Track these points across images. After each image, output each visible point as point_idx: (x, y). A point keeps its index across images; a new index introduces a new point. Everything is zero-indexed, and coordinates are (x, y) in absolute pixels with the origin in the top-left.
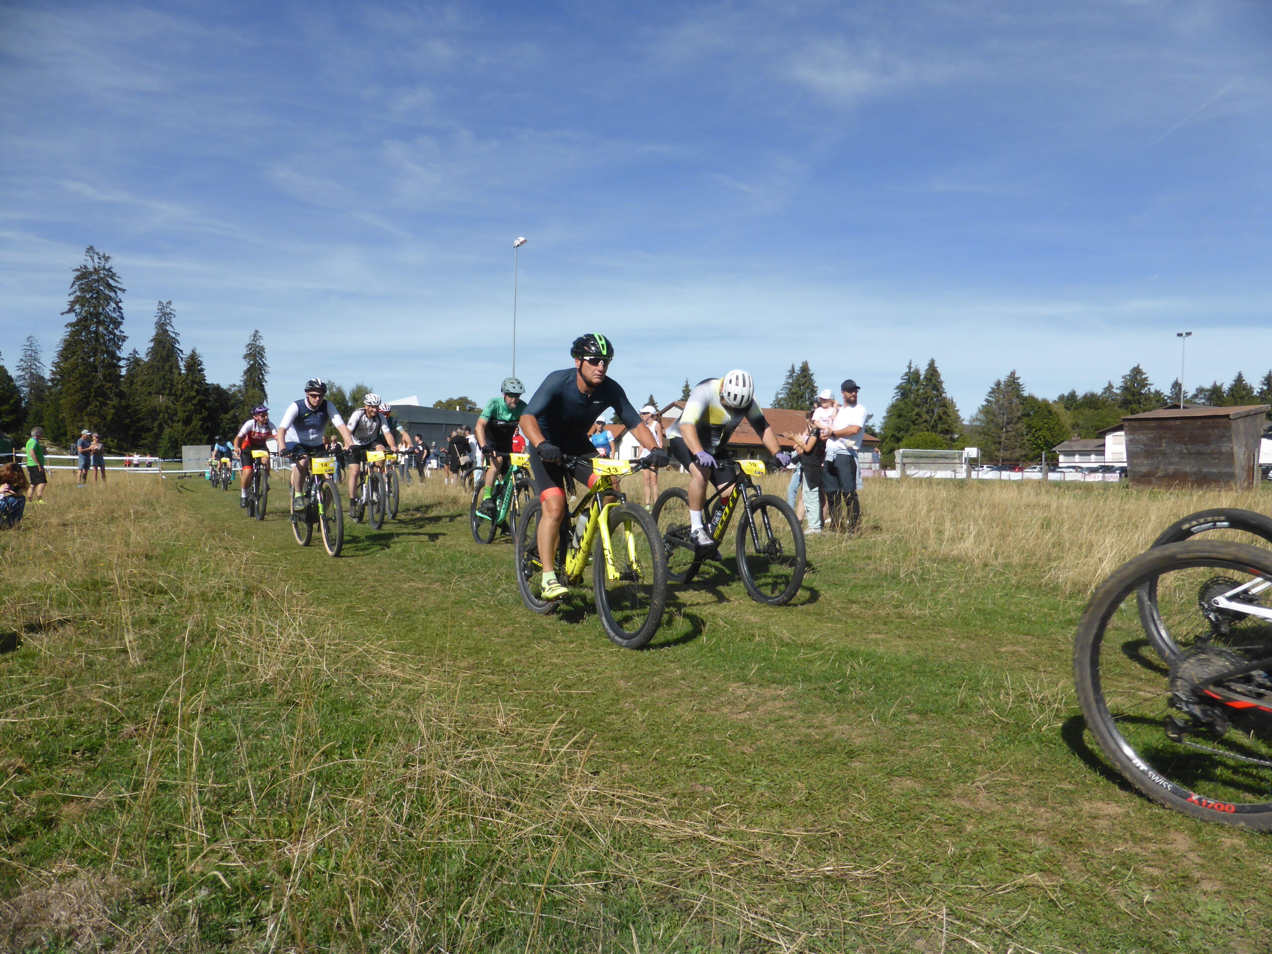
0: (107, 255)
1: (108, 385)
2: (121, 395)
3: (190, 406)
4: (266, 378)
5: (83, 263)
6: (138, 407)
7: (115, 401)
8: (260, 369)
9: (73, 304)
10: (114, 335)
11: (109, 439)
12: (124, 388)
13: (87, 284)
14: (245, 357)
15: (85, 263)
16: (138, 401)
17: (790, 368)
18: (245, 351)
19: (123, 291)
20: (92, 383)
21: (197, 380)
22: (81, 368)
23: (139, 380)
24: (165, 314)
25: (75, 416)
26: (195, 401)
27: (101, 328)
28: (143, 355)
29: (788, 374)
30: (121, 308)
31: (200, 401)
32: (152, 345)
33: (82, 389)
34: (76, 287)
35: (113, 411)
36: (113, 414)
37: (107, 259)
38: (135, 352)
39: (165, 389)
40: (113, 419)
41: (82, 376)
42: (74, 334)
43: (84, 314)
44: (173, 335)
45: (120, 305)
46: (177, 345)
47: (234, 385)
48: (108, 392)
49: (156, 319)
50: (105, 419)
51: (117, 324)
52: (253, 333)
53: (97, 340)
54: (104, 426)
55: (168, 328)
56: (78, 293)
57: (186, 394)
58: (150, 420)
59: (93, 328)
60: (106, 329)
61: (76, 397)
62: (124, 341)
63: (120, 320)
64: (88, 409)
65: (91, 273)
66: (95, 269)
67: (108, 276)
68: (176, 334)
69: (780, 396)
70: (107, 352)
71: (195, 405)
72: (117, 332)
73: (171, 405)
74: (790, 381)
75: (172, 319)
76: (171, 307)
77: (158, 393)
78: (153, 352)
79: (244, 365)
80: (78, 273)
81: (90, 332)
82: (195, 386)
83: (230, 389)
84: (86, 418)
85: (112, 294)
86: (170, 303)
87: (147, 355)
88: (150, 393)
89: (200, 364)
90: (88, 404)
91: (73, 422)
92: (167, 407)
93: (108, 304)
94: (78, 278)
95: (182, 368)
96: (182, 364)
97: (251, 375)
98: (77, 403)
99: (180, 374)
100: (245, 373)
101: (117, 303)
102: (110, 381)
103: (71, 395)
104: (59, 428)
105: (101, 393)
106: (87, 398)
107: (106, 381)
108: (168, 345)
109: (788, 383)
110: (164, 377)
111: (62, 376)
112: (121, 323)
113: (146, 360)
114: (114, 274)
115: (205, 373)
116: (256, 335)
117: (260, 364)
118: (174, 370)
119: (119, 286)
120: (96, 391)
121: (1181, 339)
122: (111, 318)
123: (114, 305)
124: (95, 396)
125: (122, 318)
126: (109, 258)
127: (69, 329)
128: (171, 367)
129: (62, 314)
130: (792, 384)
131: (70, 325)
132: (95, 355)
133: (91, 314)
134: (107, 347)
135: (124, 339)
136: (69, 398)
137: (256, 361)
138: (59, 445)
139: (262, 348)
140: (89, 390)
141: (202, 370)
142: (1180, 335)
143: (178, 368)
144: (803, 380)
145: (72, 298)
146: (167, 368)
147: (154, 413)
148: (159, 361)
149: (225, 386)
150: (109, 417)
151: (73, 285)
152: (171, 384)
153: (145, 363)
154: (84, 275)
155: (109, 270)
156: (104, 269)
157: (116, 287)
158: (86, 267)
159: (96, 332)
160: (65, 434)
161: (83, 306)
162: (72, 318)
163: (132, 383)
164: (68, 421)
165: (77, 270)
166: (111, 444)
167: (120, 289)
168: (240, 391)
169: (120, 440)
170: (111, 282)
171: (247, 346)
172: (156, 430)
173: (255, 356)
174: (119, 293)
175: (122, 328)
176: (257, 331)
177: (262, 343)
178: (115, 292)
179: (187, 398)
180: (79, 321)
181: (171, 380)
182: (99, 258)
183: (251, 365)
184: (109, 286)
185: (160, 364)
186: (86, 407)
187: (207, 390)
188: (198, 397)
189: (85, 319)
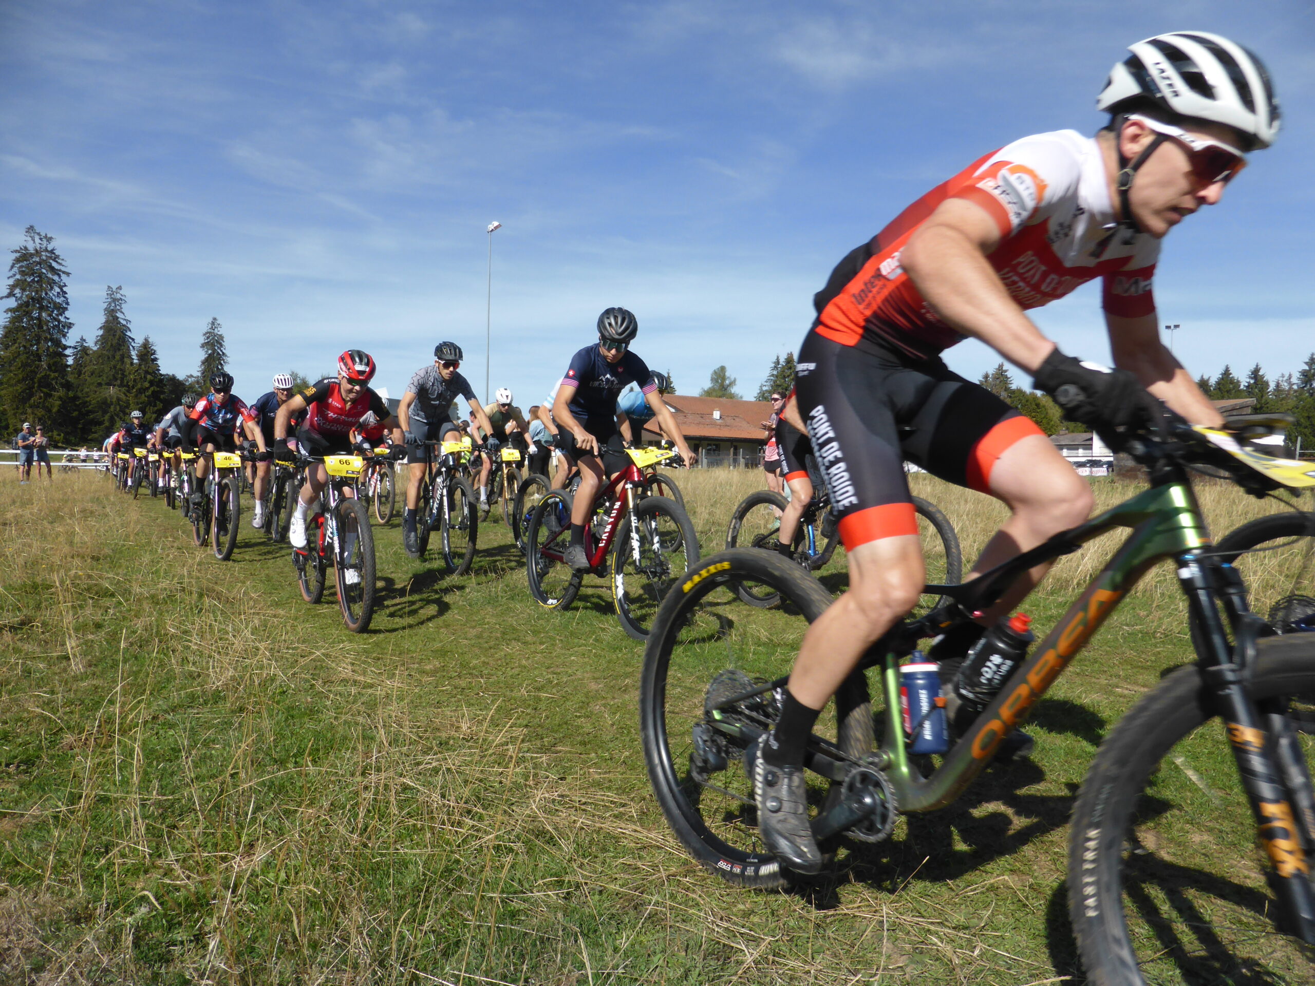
0: (49, 236)
1: (53, 375)
2: (68, 386)
3: (143, 398)
6: (88, 399)
7: (61, 392)
8: (219, 359)
9: (12, 287)
10: (59, 321)
11: (55, 433)
12: (71, 378)
13: (27, 266)
14: (203, 346)
15: (24, 244)
16: (87, 393)
17: (774, 359)
18: (202, 340)
19: (68, 274)
20: (36, 373)
21: (150, 370)
22: (23, 357)
23: (87, 370)
24: (114, 300)
25: (18, 408)
26: (149, 393)
27: (44, 314)
28: (91, 343)
29: (773, 365)
30: (66, 293)
31: (153, 392)
32: (101, 332)
33: (24, 379)
34: (15, 269)
35: (59, 402)
36: (59, 406)
37: (49, 240)
38: (83, 340)
39: (116, 379)
40: (59, 411)
41: (24, 365)
42: (13, 321)
43: (25, 299)
44: (124, 323)
45: (65, 289)
46: (128, 333)
47: (191, 376)
48: (54, 382)
49: (105, 305)
50: (50, 411)
51: (62, 309)
52: (210, 320)
53: (40, 326)
54: (49, 418)
55: (119, 315)
56: (18, 277)
57: (139, 386)
58: (100, 413)
59: (35, 314)
60: (50, 315)
61: (19, 388)
62: (69, 327)
63: (64, 305)
64: (32, 401)
65: (32, 255)
66: (36, 250)
67: (51, 258)
68: (127, 321)
69: (764, 388)
70: (51, 340)
71: (148, 397)
72: (62, 319)
73: (123, 397)
74: (775, 373)
75: (123, 306)
76: (121, 292)
77: (109, 384)
78: (103, 340)
79: (202, 355)
80: (18, 255)
81: (32, 319)
82: (149, 377)
83: (187, 380)
84: (29, 411)
85: (56, 278)
86: (120, 288)
87: (96, 343)
88: (100, 384)
89: (154, 354)
90: (31, 395)
91: (15, 414)
92: (119, 399)
93: (52, 288)
94: (18, 260)
95: (135, 357)
96: (134, 354)
97: (209, 365)
98: (20, 395)
99: (132, 364)
100: (203, 363)
101: (61, 288)
102: (55, 371)
103: (12, 386)
105: (45, 383)
106: (31, 388)
107: (51, 371)
108: (118, 333)
109: (773, 375)
110: (115, 367)
112: (66, 309)
113: (95, 348)
114: (58, 257)
115: (159, 362)
116: (214, 323)
117: (218, 354)
118: (126, 360)
119: (63, 269)
120: (39, 382)
121: (1169, 331)
122: (55, 303)
123: (58, 290)
124: (39, 386)
125: (67, 304)
126: (51, 238)
127: (9, 315)
128: (122, 357)
130: (777, 377)
131: (10, 310)
132: (38, 343)
133: (33, 298)
134: (52, 335)
135: (70, 326)
136: (11, 389)
137: (214, 351)
139: (221, 337)
140: (32, 379)
141: (156, 359)
142: (1168, 327)
143: (130, 357)
144: (788, 372)
145: (11, 282)
146: (118, 357)
147: (105, 405)
148: (108, 350)
149: (181, 376)
150: (55, 410)
151: (12, 267)
152: (123, 374)
153: (94, 352)
154: (24, 256)
155: (52, 252)
156: (46, 250)
157: (60, 270)
158: (26, 248)
159: (39, 318)
160: (7, 428)
161: (23, 290)
162: (12, 303)
163: (80, 373)
164: (10, 413)
165: (16, 251)
166: (58, 438)
167: (64, 272)
168: (198, 382)
169: (66, 434)
170: (54, 264)
171: (204, 335)
172: (107, 424)
173: (213, 345)
174: (63, 276)
175: (67, 314)
176: (215, 319)
177: (221, 331)
178: (59, 276)
179: (140, 389)
180: (20, 307)
181: (123, 371)
182: (41, 239)
183: (210, 355)
184: (52, 269)
185: (110, 354)
186: (30, 399)
187: (161, 381)
188: (152, 389)
189: (27, 304)
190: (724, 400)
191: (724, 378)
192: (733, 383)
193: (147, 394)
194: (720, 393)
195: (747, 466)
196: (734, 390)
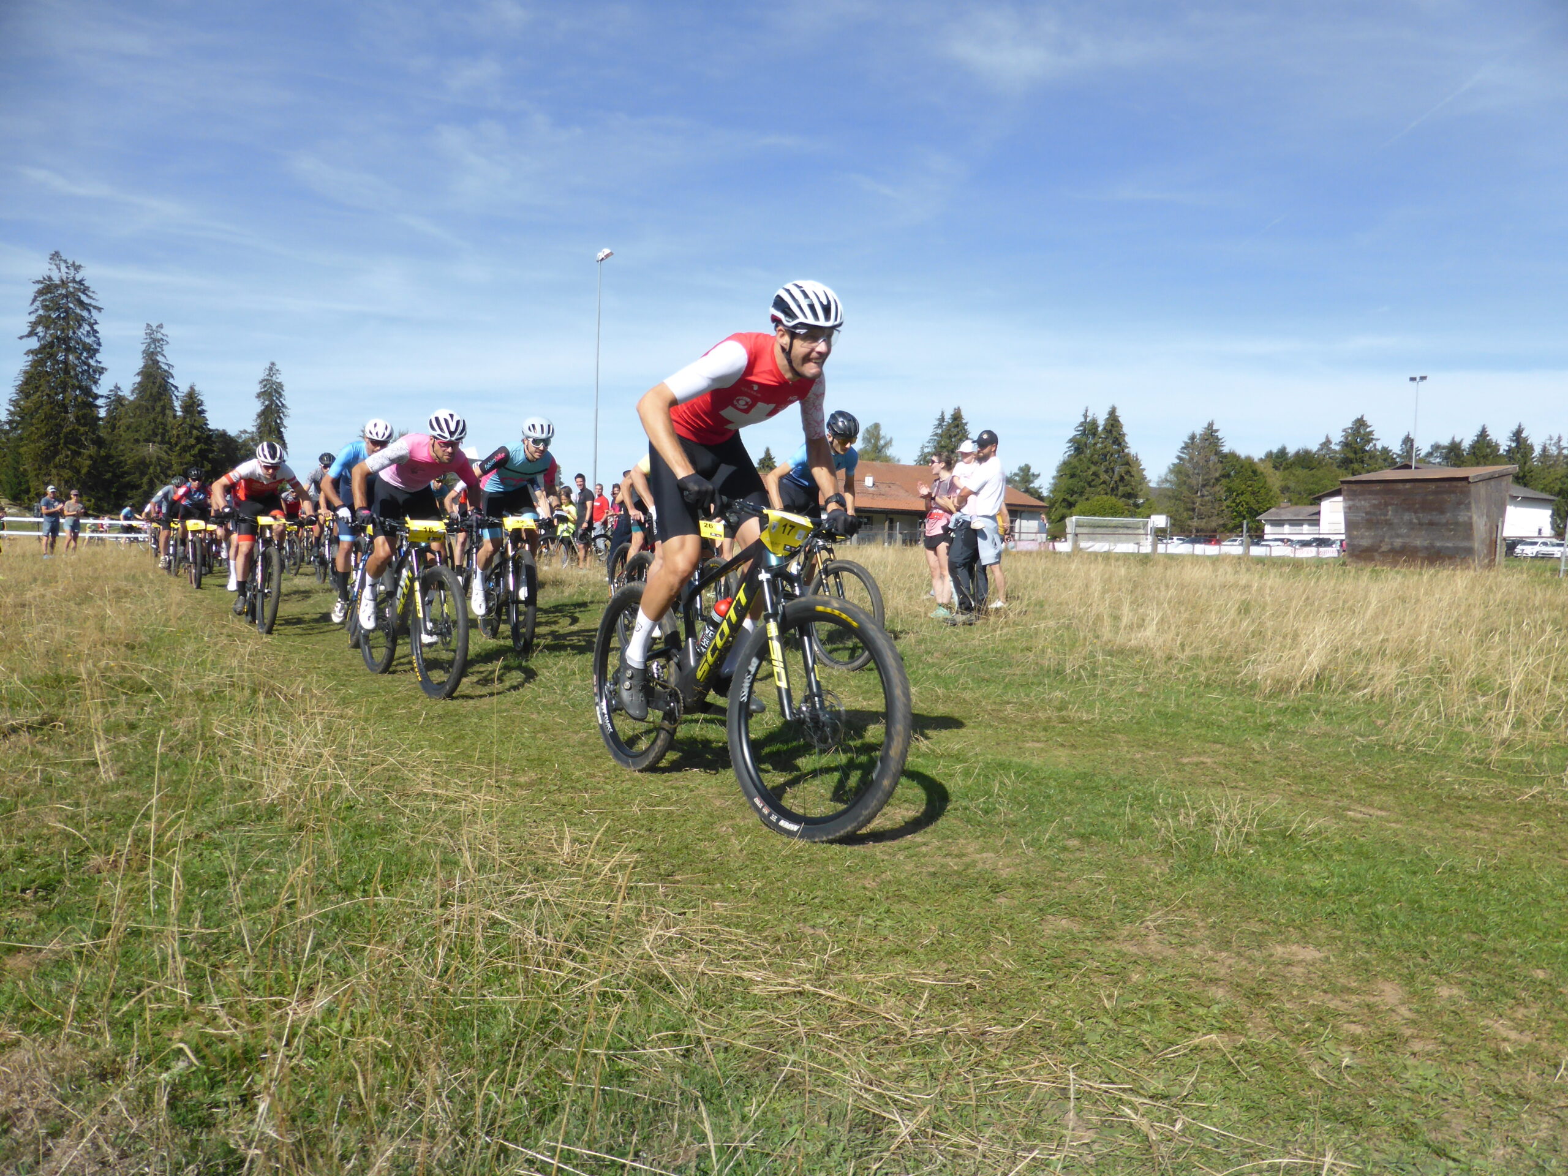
0: (77, 264)
1: (82, 429)
2: (99, 442)
3: (188, 457)
4: (285, 423)
5: (46, 273)
6: (122, 458)
7: (92, 450)
8: (278, 412)
9: (34, 325)
10: (89, 365)
12: (103, 433)
13: (52, 300)
14: (259, 396)
15: (48, 273)
16: (122, 451)
17: (938, 416)
18: (258, 389)
19: (99, 309)
20: (62, 427)
21: (197, 424)
22: (47, 408)
23: (122, 423)
24: (155, 341)
25: (40, 469)
26: (195, 451)
27: (71, 357)
28: (127, 392)
29: (937, 422)
30: (97, 332)
31: (200, 450)
32: (138, 379)
33: (47, 434)
34: (38, 303)
35: (88, 462)
36: (89, 467)
37: (77, 268)
38: (117, 388)
39: (157, 435)
40: (89, 472)
41: (48, 417)
42: (35, 364)
43: (49, 339)
44: (166, 368)
45: (96, 327)
46: (171, 380)
47: (245, 432)
48: (83, 438)
49: (143, 347)
50: (78, 472)
51: (93, 352)
52: (268, 366)
53: (66, 372)
54: (78, 481)
55: (160, 358)
56: (41, 312)
57: (183, 443)
58: (137, 475)
59: (61, 357)
60: (78, 358)
61: (42, 444)
62: (101, 373)
63: (95, 346)
64: (57, 459)
65: (57, 286)
66: (62, 281)
67: (79, 289)
68: (169, 365)
69: (926, 450)
70: (80, 387)
71: (194, 456)
72: (92, 362)
73: (163, 455)
74: (939, 431)
75: (165, 347)
76: (163, 331)
77: (147, 441)
78: (141, 388)
79: (258, 406)
80: (41, 286)
81: (58, 362)
82: (195, 432)
83: (240, 437)
84: (54, 471)
85: (85, 314)
86: (161, 326)
87: (133, 392)
88: (137, 441)
89: (201, 405)
90: (56, 453)
91: (37, 476)
92: (159, 459)
93: (80, 326)
94: (40, 293)
95: (178, 409)
96: (177, 405)
97: (266, 419)
98: (43, 453)
99: (175, 417)
100: (259, 416)
101: (91, 325)
102: (84, 425)
103: (33, 442)
104: (20, 484)
105: (73, 439)
106: (56, 445)
107: (80, 424)
108: (159, 380)
109: (936, 435)
110: (155, 420)
111: (22, 418)
112: (97, 351)
113: (131, 398)
114: (87, 288)
115: (207, 415)
116: (272, 369)
117: (277, 405)
118: (167, 412)
119: (94, 303)
120: (66, 437)
121: (1414, 384)
122: (84, 344)
123: (87, 328)
124: (65, 443)
125: (99, 344)
126: (80, 266)
127: (31, 357)
128: (164, 408)
129: (21, 338)
130: (941, 436)
131: (30, 352)
132: (64, 391)
133: (58, 338)
134: (80, 381)
135: (101, 371)
136: (32, 446)
137: (272, 401)
138: (20, 505)
139: (280, 385)
140: (57, 435)
141: (203, 412)
142: (1413, 379)
143: (173, 408)
144: (954, 431)
145: (33, 318)
146: (158, 409)
147: (143, 465)
148: (148, 400)
149: (232, 432)
150: (84, 471)
151: (34, 301)
152: (164, 429)
153: (131, 402)
154: (47, 288)
155: (81, 282)
156: (74, 281)
157: (90, 305)
158: (50, 279)
159: (65, 362)
160: (28, 491)
161: (47, 328)
162: (34, 343)
163: (113, 427)
164: (31, 474)
165: (38, 282)
167: (95, 307)
168: (252, 439)
169: (98, 499)
170: (83, 298)
171: (260, 383)
172: (145, 487)
173: (270, 394)
174: (94, 312)
175: (98, 356)
176: (273, 364)
177: (279, 378)
178: (89, 311)
179: (184, 447)
180: (42, 348)
181: (164, 425)
182: (67, 267)
183: (267, 406)
184: (81, 303)
185: (149, 405)
186: (54, 458)
187: (210, 437)
188: (199, 446)
189: (51, 345)
190: (877, 463)
191: (878, 438)
192: (888, 444)
193: (193, 452)
194: (873, 456)
195: (904, 542)
196: (890, 452)
